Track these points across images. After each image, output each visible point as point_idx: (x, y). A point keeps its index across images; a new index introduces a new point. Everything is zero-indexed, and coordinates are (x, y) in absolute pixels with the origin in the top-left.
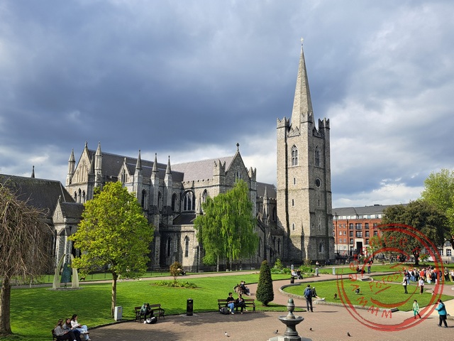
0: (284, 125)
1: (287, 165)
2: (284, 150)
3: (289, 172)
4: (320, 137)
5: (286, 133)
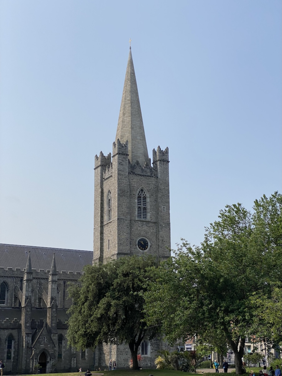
0: (100, 163)
1: (102, 222)
2: (100, 199)
3: (104, 231)
4: (149, 174)
5: (102, 175)
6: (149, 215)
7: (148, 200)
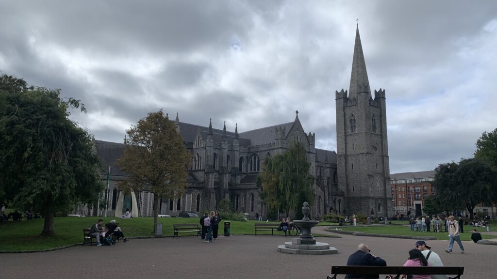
0: (342, 97)
1: (346, 133)
2: (343, 119)
3: (348, 139)
4: (376, 106)
5: (344, 104)
6: (377, 130)
7: (376, 121)
